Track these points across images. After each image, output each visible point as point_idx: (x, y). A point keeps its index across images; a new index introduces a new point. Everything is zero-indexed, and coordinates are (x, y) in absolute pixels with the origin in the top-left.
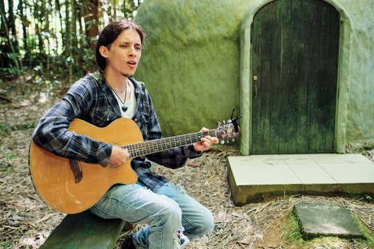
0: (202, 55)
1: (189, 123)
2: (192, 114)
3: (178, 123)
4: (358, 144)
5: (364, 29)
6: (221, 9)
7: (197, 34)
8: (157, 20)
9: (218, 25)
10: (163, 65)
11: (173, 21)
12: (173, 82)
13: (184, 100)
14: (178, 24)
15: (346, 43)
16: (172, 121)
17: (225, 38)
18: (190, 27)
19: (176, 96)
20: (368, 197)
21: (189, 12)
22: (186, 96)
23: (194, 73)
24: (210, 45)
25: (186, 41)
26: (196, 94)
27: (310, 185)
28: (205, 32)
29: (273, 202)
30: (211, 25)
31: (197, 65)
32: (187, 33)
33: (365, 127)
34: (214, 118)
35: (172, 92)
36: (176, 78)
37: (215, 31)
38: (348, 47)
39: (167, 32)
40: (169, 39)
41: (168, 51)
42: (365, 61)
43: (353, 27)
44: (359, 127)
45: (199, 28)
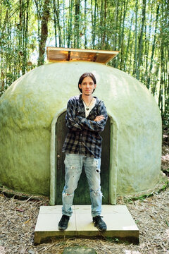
0: (31, 137)
1: (22, 180)
2: (24, 174)
3: (16, 179)
4: (129, 196)
5: (132, 124)
6: (43, 110)
7: (28, 124)
8: (6, 112)
9: (40, 119)
10: (8, 140)
11: (15, 113)
12: (14, 153)
13: (20, 164)
14: (17, 116)
15: (114, 136)
16: (12, 177)
17: (44, 128)
18: (24, 119)
19: (15, 161)
20: (117, 240)
21: (24, 109)
22: (21, 162)
23: (26, 148)
24: (36, 131)
25: (21, 127)
26: (27, 161)
27: (81, 232)
28: (33, 123)
29: (57, 243)
30: (37, 119)
31: (28, 143)
32: (22, 122)
33: (135, 184)
34: (37, 177)
35: (13, 158)
36: (15, 150)
37: (38, 123)
38: (116, 139)
39: (11, 120)
40: (12, 125)
41: (11, 132)
42: (134, 143)
43: (118, 127)
44: (131, 185)
45: (29, 120)
